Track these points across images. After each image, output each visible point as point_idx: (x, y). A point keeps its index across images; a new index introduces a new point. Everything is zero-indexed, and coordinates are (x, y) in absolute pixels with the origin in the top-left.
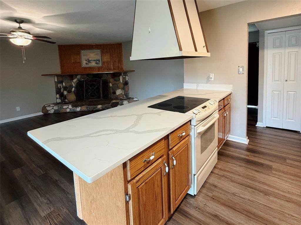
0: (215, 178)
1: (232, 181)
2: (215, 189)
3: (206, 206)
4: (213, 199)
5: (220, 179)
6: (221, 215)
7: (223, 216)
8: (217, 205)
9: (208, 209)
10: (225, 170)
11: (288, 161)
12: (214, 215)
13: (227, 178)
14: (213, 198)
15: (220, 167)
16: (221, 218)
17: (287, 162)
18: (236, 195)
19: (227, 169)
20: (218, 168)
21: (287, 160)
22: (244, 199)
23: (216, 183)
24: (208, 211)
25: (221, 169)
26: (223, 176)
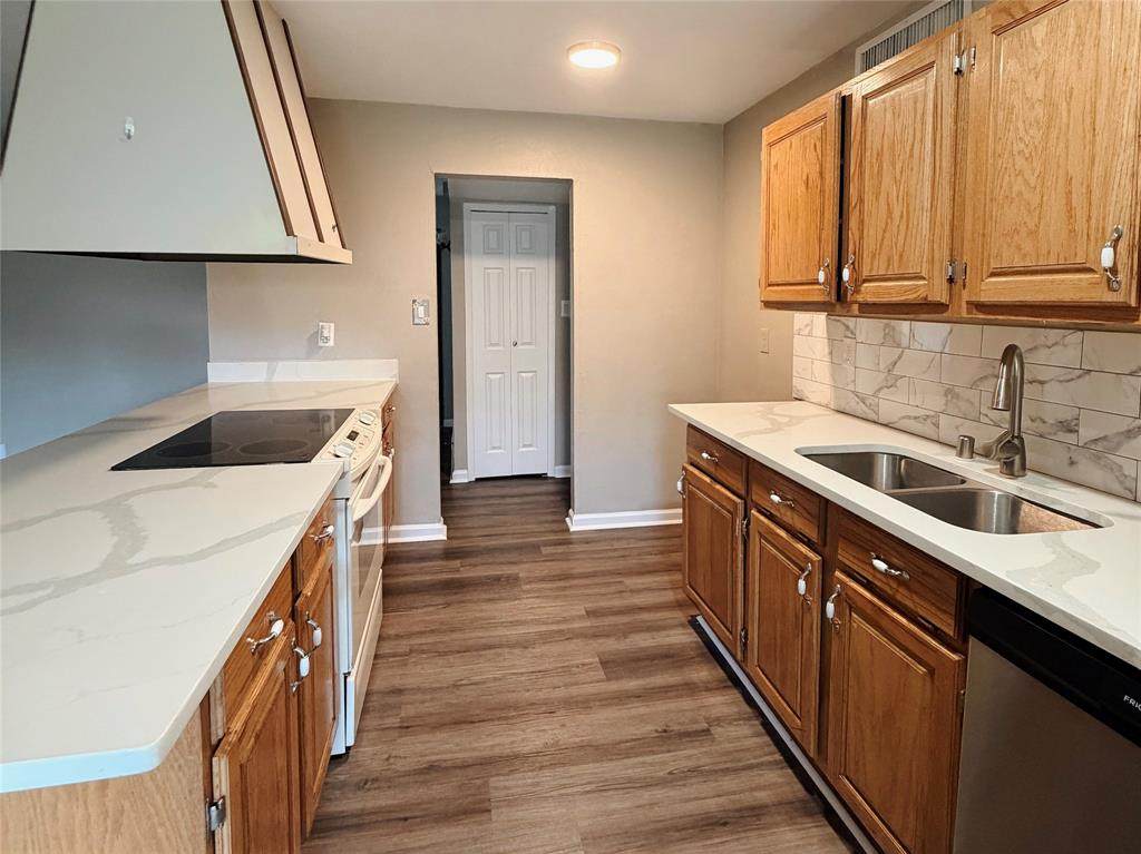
0: (390, 667)
1: (441, 654)
2: (404, 698)
3: (392, 760)
4: (405, 728)
5: (406, 665)
6: (444, 757)
7: (448, 756)
8: (425, 737)
9: (400, 766)
10: (410, 635)
11: (546, 550)
12: (425, 768)
13: (423, 652)
14: (405, 725)
15: (392, 632)
16: (444, 765)
17: (544, 552)
18: (461, 685)
19: (416, 629)
20: (389, 638)
21: (542, 548)
22: (484, 683)
23: (397, 682)
24: (403, 769)
25: (398, 637)
26: (411, 651)
